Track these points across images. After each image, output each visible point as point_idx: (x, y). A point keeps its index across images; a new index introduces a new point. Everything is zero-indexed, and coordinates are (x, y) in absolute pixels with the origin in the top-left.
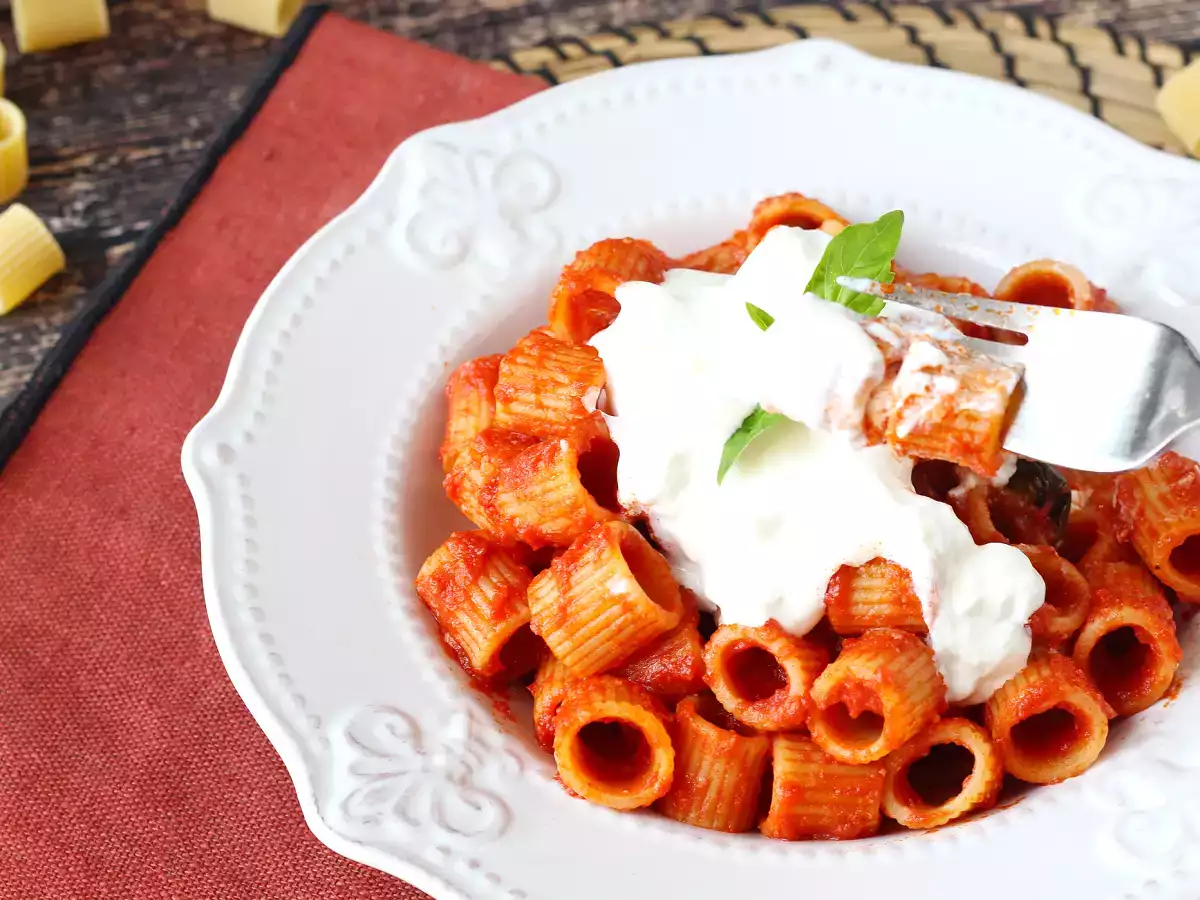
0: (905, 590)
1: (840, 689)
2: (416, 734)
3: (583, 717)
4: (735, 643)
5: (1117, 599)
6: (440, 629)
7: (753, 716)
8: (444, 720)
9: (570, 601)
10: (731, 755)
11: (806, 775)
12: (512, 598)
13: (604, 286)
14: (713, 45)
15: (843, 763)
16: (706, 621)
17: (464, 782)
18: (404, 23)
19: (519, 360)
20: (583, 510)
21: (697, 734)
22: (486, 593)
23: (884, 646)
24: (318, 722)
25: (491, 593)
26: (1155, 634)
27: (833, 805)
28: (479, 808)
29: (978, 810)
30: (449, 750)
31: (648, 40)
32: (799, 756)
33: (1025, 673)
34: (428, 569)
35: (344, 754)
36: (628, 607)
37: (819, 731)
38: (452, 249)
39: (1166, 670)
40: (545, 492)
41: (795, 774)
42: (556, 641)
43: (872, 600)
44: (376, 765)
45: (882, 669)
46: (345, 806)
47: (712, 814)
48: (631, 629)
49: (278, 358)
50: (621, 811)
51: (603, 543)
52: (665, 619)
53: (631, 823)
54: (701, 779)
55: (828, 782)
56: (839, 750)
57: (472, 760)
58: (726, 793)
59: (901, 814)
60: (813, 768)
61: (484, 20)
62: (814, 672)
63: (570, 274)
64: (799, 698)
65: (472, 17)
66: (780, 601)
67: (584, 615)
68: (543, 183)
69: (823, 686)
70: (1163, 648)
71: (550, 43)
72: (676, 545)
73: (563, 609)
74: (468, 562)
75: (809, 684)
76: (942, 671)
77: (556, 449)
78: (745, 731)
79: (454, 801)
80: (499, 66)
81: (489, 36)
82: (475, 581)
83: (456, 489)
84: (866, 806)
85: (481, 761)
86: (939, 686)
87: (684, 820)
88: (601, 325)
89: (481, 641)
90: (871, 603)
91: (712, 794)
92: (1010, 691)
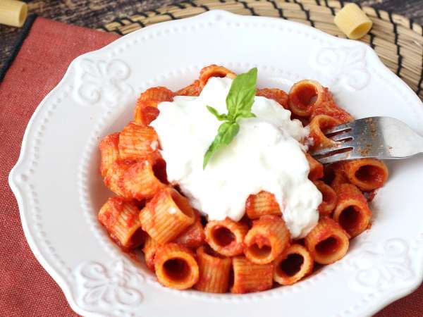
0: (273, 201)
1: (254, 239)
2: (105, 271)
3: (165, 258)
4: (215, 227)
5: (346, 197)
6: (108, 233)
7: (225, 251)
8: (114, 265)
9: (155, 218)
10: (218, 266)
11: (245, 270)
12: (134, 219)
13: (153, 105)
14: (176, 15)
15: (258, 265)
16: (203, 220)
17: (125, 286)
18: (64, 18)
19: (126, 134)
20: (156, 185)
21: (205, 260)
22: (124, 218)
23: (268, 221)
24: (70, 270)
25: (126, 218)
26: (361, 207)
27: (256, 280)
28: (131, 294)
29: (307, 276)
30: (118, 275)
31: (152, 16)
32: (242, 264)
33: (318, 226)
34: (102, 212)
35: (81, 281)
36: (176, 217)
37: (248, 254)
38: (95, 96)
39: (366, 220)
40: (142, 180)
41: (241, 270)
42: (151, 232)
43: (262, 206)
44: (93, 284)
45: (269, 229)
46: (84, 299)
47: (214, 287)
48: (178, 225)
49: (38, 142)
50: (182, 290)
51: (165, 196)
52: (190, 220)
53: (185, 294)
54: (209, 276)
55: (254, 272)
56: (256, 260)
57: (127, 278)
58: (218, 280)
59: (280, 280)
60: (247, 268)
61: (92, 14)
62: (245, 233)
63: (140, 101)
64: (240, 244)
65: (88, 14)
66: (229, 210)
67: (161, 222)
68: (124, 69)
69: (249, 238)
70: (364, 212)
71: (117, 20)
72: (190, 194)
73: (153, 221)
74: (116, 207)
75: (243, 238)
76: (289, 228)
77: (144, 164)
78: (222, 257)
79: (122, 293)
80: (100, 30)
81: (95, 20)
82: (120, 214)
83: (108, 182)
84: (268, 279)
85: (129, 278)
86: (288, 233)
87: (204, 291)
88: (153, 118)
89: (124, 235)
90: (262, 207)
91: (213, 281)
92: (314, 233)
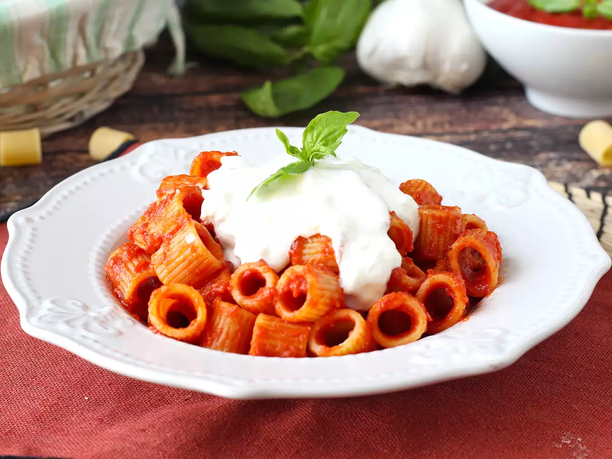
0: (328, 247)
1: (289, 281)
2: (85, 307)
4: (244, 272)
6: (112, 287)
9: (168, 250)
10: (234, 315)
11: (270, 325)
17: (103, 322)
21: (219, 307)
22: (134, 264)
24: (40, 298)
25: (137, 263)
27: (283, 340)
28: (106, 328)
30: (99, 313)
35: (47, 305)
41: (265, 324)
43: (312, 253)
46: (40, 318)
47: (223, 345)
48: (195, 263)
51: (188, 223)
55: (281, 330)
57: (110, 318)
58: (230, 336)
59: (317, 348)
60: (274, 323)
64: (270, 289)
66: (266, 252)
67: (174, 256)
69: (282, 281)
74: (129, 252)
75: (276, 282)
79: (95, 325)
82: (131, 260)
83: (132, 234)
84: (299, 342)
85: (114, 319)
89: (128, 284)
91: (223, 336)
